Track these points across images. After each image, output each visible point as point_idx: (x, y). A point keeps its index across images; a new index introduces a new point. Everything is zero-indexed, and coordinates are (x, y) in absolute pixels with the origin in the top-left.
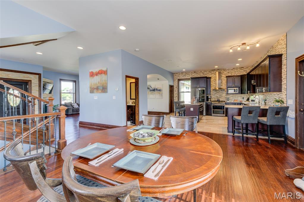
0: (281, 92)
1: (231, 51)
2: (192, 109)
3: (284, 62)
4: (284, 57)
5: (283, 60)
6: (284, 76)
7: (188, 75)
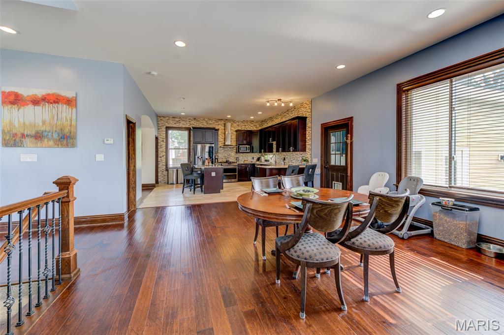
0: (305, 151)
1: (268, 104)
2: (213, 174)
3: (308, 124)
4: (308, 120)
5: (307, 122)
6: (308, 137)
7: (184, 122)
